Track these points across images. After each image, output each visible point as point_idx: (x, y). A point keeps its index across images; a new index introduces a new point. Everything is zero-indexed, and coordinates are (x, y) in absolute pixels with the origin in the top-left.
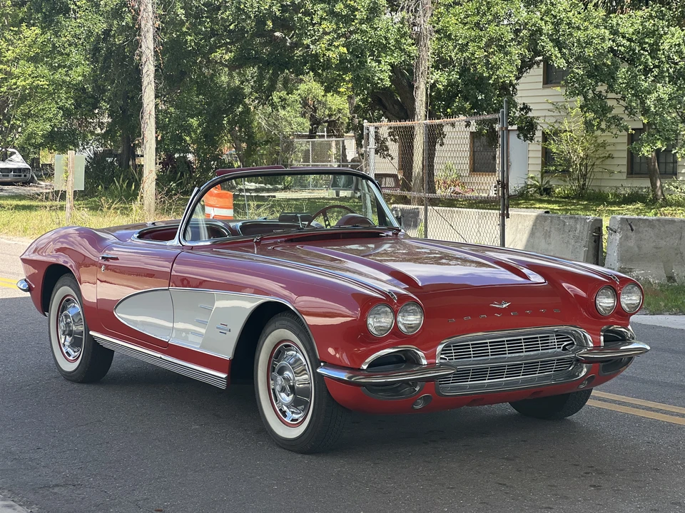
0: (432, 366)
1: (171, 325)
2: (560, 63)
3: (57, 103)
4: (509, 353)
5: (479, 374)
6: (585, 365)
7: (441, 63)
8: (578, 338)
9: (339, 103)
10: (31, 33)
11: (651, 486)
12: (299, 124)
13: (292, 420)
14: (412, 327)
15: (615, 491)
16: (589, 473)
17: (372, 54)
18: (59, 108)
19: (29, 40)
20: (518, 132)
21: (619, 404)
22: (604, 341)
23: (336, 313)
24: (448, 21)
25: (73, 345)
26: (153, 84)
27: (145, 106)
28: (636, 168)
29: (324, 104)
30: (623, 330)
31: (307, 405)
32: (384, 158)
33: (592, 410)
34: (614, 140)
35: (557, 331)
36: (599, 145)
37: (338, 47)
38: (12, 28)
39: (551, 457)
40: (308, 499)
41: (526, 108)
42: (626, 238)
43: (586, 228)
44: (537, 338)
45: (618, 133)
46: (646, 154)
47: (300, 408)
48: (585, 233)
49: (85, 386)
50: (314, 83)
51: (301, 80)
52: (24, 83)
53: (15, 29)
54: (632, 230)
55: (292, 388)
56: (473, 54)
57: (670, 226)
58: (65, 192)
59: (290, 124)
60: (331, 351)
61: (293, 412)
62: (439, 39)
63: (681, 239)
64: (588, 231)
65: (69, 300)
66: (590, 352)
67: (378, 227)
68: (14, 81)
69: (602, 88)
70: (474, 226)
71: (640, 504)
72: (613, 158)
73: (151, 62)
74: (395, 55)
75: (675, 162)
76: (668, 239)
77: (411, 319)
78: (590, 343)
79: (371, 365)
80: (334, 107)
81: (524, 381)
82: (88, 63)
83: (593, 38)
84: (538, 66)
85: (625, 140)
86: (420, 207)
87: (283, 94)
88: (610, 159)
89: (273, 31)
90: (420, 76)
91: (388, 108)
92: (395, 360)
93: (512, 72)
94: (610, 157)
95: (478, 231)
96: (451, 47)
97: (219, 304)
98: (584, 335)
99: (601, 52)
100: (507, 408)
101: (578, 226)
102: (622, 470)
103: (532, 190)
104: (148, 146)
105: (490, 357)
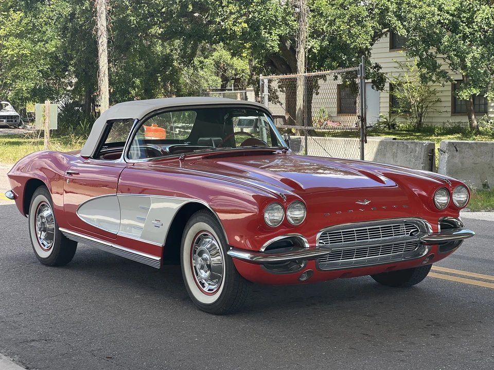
0: (313, 248)
1: (118, 221)
2: (402, 32)
3: (37, 67)
4: (370, 238)
5: (348, 254)
6: (426, 246)
7: (316, 34)
8: (421, 227)
9: (241, 65)
10: (17, 16)
11: (477, 334)
12: (213, 81)
13: (209, 290)
14: (297, 220)
15: (450, 338)
16: (430, 325)
17: (265, 28)
18: (39, 71)
19: (16, 21)
20: (372, 84)
21: (450, 275)
22: (441, 229)
23: (241, 210)
24: (321, 3)
25: (47, 238)
26: (106, 51)
27: (100, 68)
28: (458, 109)
29: (232, 66)
30: (455, 220)
31: (220, 278)
32: (276, 104)
33: (431, 279)
34: (442, 89)
35: (406, 221)
36: (431, 92)
37: (241, 23)
38: (3, 13)
39: (402, 314)
40: (220, 348)
41: (378, 67)
42: (452, 157)
43: (423, 150)
44: (391, 226)
45: (445, 83)
46: (465, 98)
47: (215, 281)
48: (423, 154)
49: (56, 268)
50: (224, 51)
51: (215, 50)
52: (13, 53)
53: (5, 13)
54: (457, 151)
55: (209, 266)
56: (339, 27)
57: (485, 147)
58: (44, 131)
59: (207, 81)
60: (237, 238)
61: (209, 284)
62: (314, 16)
63: (492, 156)
64: (425, 152)
65: (43, 205)
66: (430, 236)
67: (271, 147)
68: (5, 51)
69: (433, 50)
70: (342, 150)
71: (469, 348)
72: (441, 102)
73: (105, 36)
74: (282, 29)
75: (486, 104)
76: (483, 157)
77: (297, 214)
78: (430, 230)
79: (268, 249)
80: (239, 68)
81: (381, 259)
82: (59, 38)
83: (426, 14)
84: (386, 36)
85: (450, 88)
86: (302, 137)
87: (202, 59)
88: (439, 103)
89: (193, 12)
90: (301, 43)
91: (278, 67)
92: (285, 244)
93: (367, 40)
94: (439, 101)
95: (345, 153)
96: (323, 22)
97: (154, 206)
98: (426, 224)
99: (432, 24)
100: (368, 279)
101: (417, 149)
102: (454, 323)
103: (382, 126)
104: (103, 96)
105: (356, 241)
